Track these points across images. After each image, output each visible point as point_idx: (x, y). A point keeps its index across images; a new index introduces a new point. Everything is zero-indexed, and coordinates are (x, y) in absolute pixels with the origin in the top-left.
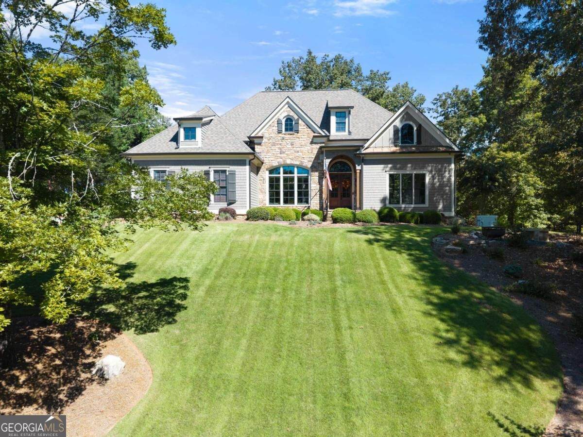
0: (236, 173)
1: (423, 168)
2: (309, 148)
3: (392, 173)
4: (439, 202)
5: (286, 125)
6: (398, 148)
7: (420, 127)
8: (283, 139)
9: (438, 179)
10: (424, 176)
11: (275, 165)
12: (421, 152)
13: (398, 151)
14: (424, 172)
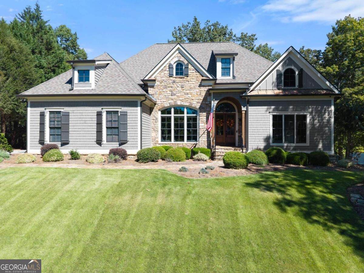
0: (128, 114)
1: (304, 109)
2: (197, 90)
3: (275, 114)
4: (319, 142)
5: (177, 69)
6: (281, 91)
7: (301, 71)
8: (174, 82)
9: (319, 120)
10: (305, 117)
11: (166, 106)
12: (303, 95)
13: (281, 94)
14: (305, 113)
